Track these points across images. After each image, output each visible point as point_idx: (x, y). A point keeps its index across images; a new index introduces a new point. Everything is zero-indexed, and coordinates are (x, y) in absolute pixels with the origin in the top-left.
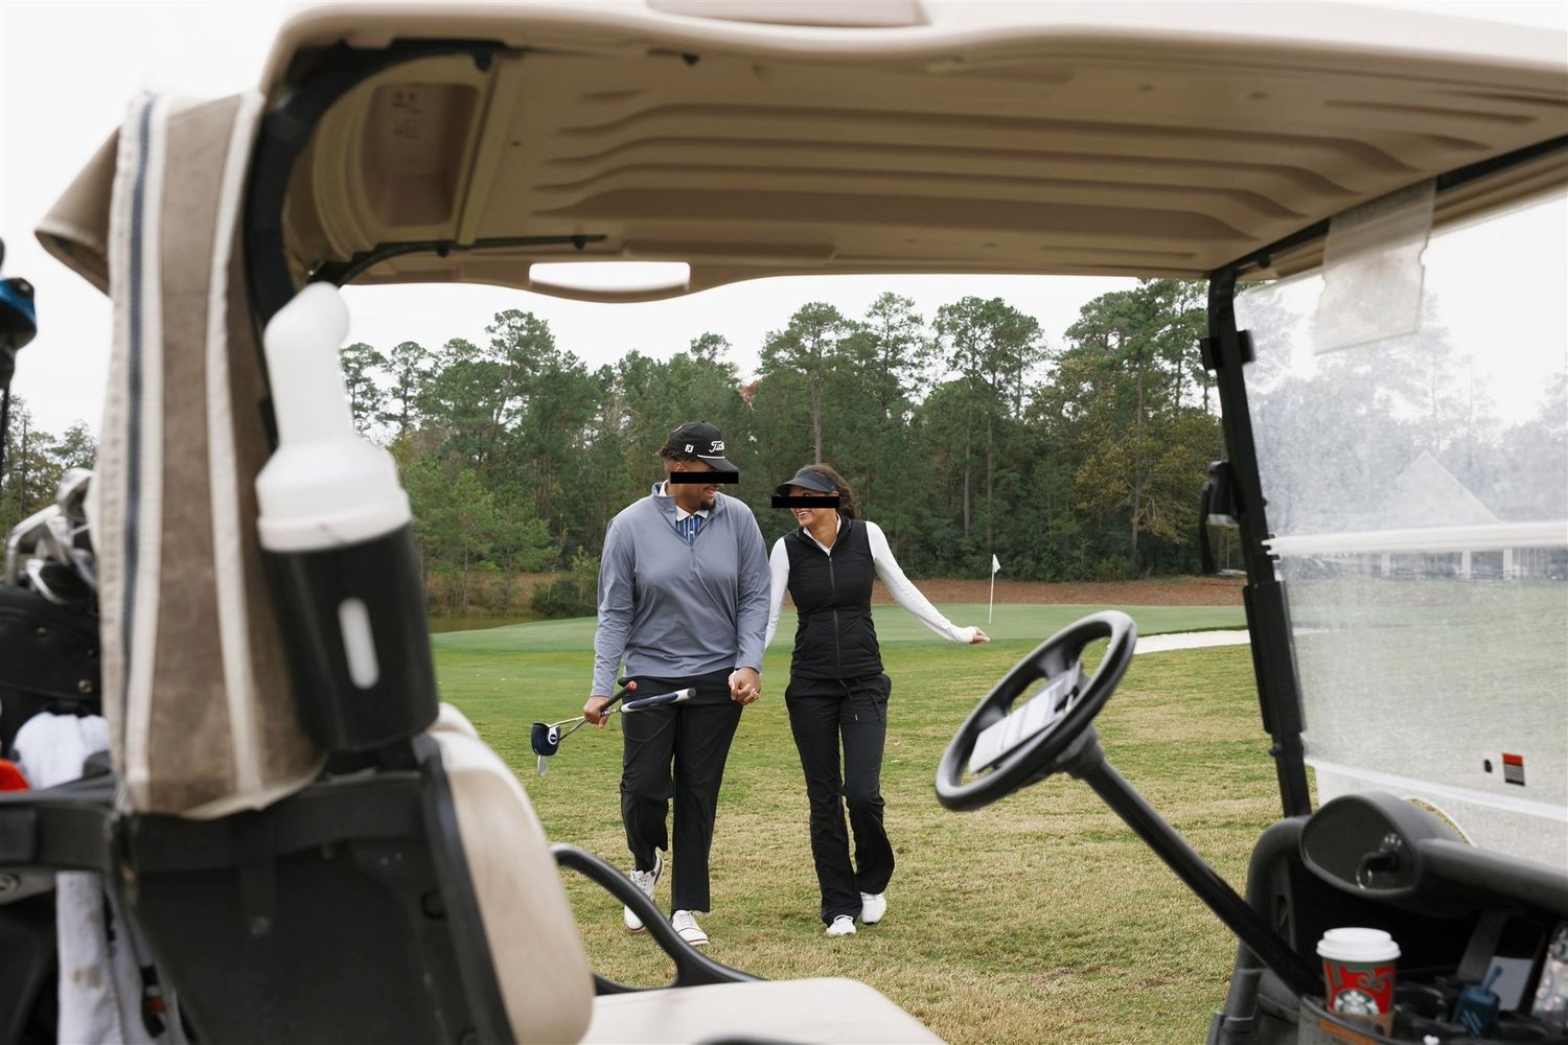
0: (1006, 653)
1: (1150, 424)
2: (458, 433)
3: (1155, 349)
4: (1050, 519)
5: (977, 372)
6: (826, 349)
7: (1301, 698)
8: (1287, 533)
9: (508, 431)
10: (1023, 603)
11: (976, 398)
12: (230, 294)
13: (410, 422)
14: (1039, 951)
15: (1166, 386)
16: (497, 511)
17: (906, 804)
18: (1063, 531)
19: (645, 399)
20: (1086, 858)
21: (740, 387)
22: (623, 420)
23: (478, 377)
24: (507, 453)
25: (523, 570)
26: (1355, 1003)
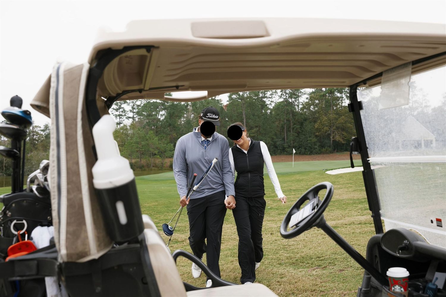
0: (298, 175)
1: (335, 111)
2: (148, 121)
3: (335, 91)
4: (308, 138)
5: (287, 99)
6: (246, 94)
7: (379, 201)
8: (374, 156)
9: (161, 120)
10: (302, 161)
11: (287, 106)
12: (83, 119)
13: (135, 119)
14: (310, 262)
15: (338, 100)
16: (159, 142)
17: (272, 220)
18: (312, 141)
19: (198, 110)
20: (322, 235)
21: (223, 106)
22: (192, 116)
23: (152, 106)
24: (161, 126)
25: (167, 157)
26: (397, 289)
